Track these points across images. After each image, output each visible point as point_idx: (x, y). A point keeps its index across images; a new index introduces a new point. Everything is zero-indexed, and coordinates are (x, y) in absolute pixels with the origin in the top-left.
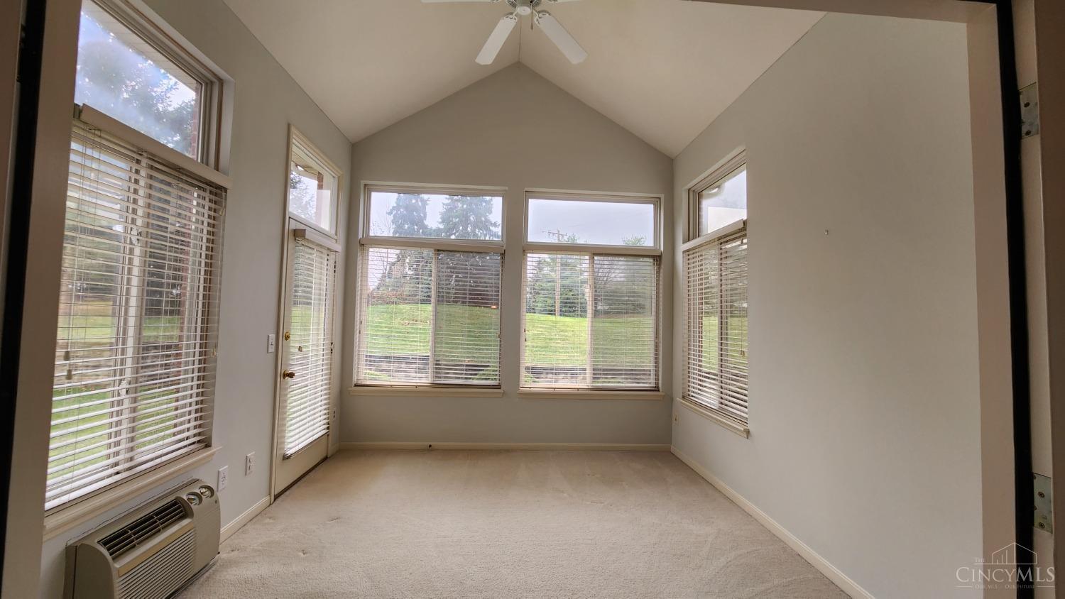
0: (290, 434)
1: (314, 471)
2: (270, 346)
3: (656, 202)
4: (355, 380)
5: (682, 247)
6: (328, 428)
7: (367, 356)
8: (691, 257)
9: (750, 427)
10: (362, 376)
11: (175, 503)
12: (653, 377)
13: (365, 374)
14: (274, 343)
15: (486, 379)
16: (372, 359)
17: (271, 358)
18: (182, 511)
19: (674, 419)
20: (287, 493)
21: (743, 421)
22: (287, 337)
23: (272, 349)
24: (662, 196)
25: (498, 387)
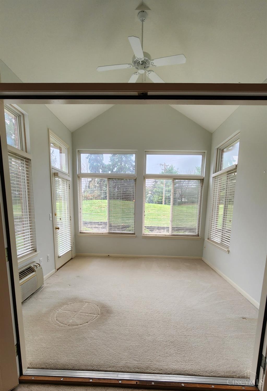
0: (60, 249)
1: (68, 262)
2: (50, 218)
3: (203, 154)
4: (80, 231)
5: (212, 175)
6: (72, 248)
7: (83, 222)
8: (216, 180)
9: (230, 249)
10: (82, 229)
11: (30, 268)
12: (197, 231)
13: (84, 229)
14: (51, 217)
15: (129, 231)
16: (85, 223)
17: (51, 222)
18: (32, 270)
19: (204, 248)
20: (61, 269)
21: (228, 247)
22: (56, 215)
23: (51, 219)
24: (206, 151)
25: (134, 234)
